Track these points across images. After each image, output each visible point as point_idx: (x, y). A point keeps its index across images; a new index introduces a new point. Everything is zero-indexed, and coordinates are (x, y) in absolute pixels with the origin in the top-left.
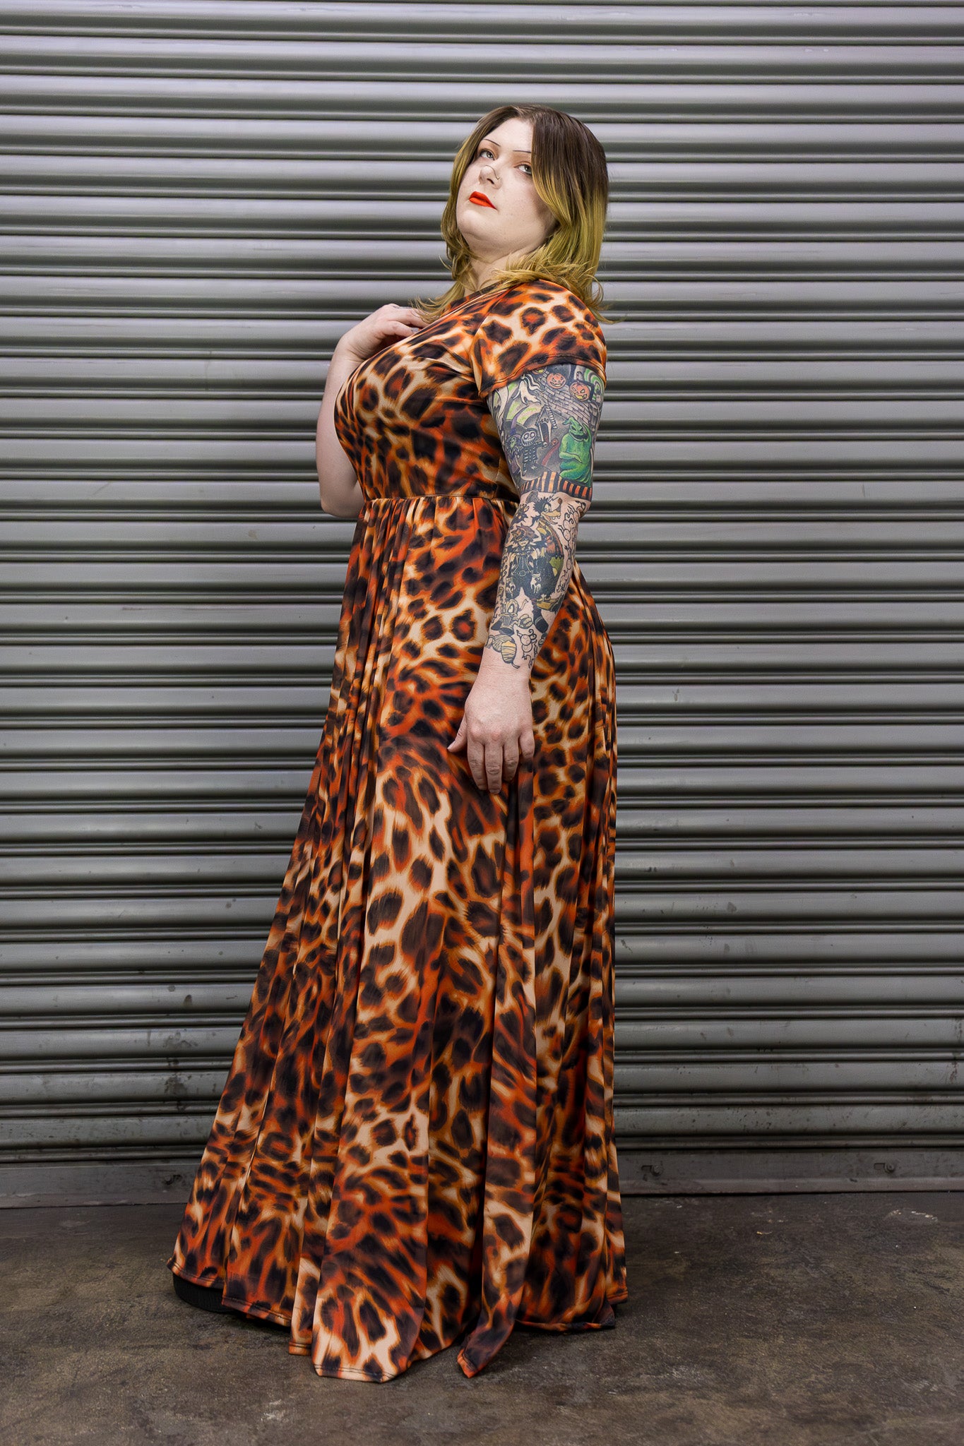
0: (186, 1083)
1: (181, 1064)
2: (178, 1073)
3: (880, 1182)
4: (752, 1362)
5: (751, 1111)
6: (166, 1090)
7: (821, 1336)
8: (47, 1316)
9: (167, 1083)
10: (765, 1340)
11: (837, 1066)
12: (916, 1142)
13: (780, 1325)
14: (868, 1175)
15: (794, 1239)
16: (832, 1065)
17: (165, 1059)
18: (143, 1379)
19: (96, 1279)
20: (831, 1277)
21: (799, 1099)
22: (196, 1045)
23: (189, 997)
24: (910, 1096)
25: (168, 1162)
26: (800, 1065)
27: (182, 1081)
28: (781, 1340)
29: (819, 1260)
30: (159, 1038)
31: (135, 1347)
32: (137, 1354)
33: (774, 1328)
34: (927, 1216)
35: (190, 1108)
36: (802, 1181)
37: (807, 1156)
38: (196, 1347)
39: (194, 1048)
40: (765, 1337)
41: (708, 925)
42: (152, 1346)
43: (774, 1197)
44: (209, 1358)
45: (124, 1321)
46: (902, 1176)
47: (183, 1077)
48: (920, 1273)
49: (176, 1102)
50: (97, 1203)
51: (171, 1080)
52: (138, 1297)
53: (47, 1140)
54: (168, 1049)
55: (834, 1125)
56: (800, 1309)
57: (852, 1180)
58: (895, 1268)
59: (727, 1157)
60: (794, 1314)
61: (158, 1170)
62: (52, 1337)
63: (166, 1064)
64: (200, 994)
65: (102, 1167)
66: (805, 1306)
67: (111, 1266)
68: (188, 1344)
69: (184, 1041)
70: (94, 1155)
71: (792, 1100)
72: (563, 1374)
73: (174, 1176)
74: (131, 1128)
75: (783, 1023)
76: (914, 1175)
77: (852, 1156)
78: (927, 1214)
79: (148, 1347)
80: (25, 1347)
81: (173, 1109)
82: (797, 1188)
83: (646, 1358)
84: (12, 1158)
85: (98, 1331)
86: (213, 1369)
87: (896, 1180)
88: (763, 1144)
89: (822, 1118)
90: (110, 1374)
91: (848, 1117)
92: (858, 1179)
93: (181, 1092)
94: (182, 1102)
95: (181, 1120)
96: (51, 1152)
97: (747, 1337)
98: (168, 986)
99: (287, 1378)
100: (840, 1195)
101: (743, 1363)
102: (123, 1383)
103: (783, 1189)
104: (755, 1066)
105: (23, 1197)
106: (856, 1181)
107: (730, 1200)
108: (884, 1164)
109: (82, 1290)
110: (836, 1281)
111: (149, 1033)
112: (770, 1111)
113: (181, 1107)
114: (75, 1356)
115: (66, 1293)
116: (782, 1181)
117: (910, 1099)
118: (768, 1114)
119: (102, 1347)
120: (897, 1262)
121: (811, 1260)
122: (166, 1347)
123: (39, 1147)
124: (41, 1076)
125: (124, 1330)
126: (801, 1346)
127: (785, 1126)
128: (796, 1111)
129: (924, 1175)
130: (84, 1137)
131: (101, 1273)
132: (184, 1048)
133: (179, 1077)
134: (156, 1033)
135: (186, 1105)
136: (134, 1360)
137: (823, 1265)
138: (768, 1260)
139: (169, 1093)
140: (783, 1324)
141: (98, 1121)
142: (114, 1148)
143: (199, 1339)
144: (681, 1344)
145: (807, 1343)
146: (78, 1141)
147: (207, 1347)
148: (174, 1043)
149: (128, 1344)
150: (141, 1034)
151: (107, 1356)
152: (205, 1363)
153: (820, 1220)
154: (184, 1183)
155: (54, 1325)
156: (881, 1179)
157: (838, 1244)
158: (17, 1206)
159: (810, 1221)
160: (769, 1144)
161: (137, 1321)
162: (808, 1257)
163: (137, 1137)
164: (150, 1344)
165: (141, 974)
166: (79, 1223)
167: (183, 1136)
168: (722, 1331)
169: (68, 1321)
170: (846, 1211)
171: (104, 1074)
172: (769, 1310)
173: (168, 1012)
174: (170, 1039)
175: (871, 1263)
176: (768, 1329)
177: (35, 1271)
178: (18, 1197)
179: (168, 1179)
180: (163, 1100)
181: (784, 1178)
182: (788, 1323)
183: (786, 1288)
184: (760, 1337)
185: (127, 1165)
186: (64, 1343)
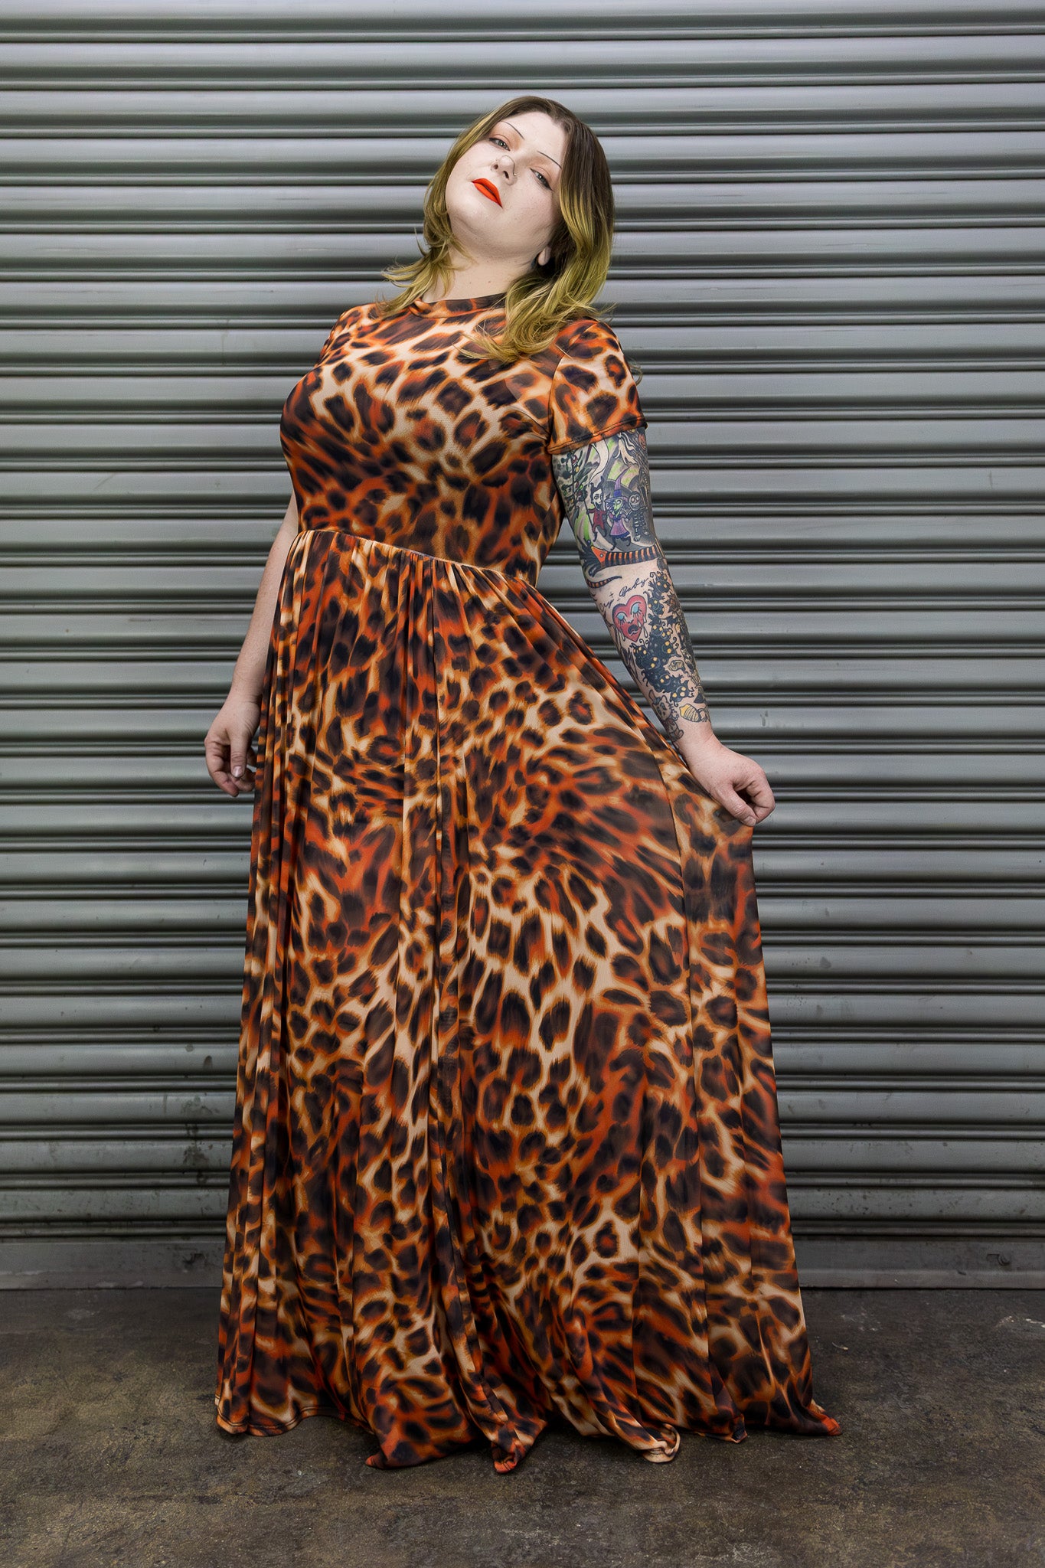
0: (206, 1154)
1: (201, 1132)
2: (198, 1143)
3: (992, 1277)
4: (825, 1539)
5: (845, 1193)
6: (185, 1161)
7: (906, 1503)
8: (42, 1450)
9: (186, 1152)
10: (842, 1507)
11: (945, 1145)
12: (1034, 1232)
13: (862, 1486)
14: (979, 1267)
15: (887, 1356)
16: (940, 1143)
17: (184, 1125)
18: (139, 1544)
19: (99, 1398)
20: (926, 1414)
21: (900, 1181)
22: (217, 1111)
23: (209, 1059)
24: (1031, 1179)
25: (188, 1239)
26: (903, 1142)
27: (202, 1152)
28: (859, 1509)
29: (914, 1388)
30: (176, 1102)
31: (134, 1499)
32: (135, 1509)
33: (853, 1489)
35: (211, 1181)
36: (902, 1272)
37: (910, 1246)
38: (202, 1500)
39: (215, 1115)
40: (842, 1503)
41: (798, 983)
42: (154, 1497)
43: (869, 1293)
44: (215, 1517)
45: (126, 1459)
46: (1019, 1269)
47: (203, 1146)
49: (196, 1174)
50: (111, 1285)
51: (190, 1150)
52: (144, 1424)
53: (55, 1213)
54: (186, 1115)
55: (941, 1211)
56: (885, 1462)
57: (960, 1273)
58: (1000, 1403)
59: (817, 1244)
60: (881, 1470)
61: (177, 1247)
62: (45, 1481)
63: (184, 1132)
64: (223, 1054)
65: (116, 1244)
66: (892, 1459)
67: (118, 1378)
68: (194, 1496)
69: (203, 1107)
70: (107, 1231)
71: (892, 1181)
72: (609, 1551)
73: (195, 1255)
74: (147, 1202)
75: (883, 1095)
76: (1033, 1270)
77: (961, 1246)
79: (150, 1497)
80: (15, 1494)
81: (193, 1181)
82: (896, 1282)
83: (702, 1530)
84: (18, 1232)
85: (97, 1472)
86: (219, 1534)
87: (1010, 1273)
88: (859, 1230)
89: (926, 1202)
90: (105, 1538)
91: (957, 1203)
92: (966, 1272)
93: (201, 1164)
94: (204, 1174)
95: (202, 1193)
96: (59, 1227)
97: (822, 1502)
98: (186, 1045)
99: (299, 1548)
100: (944, 1291)
101: (814, 1541)
102: (118, 1551)
103: (883, 1284)
104: (850, 1143)
105: (27, 1278)
106: (965, 1276)
108: (998, 1255)
109: (84, 1412)
110: (930, 1421)
111: (165, 1097)
112: (867, 1194)
113: (201, 1180)
114: (68, 1509)
115: (66, 1417)
116: (880, 1272)
117: (1030, 1183)
118: (865, 1197)
119: (101, 1497)
120: (1003, 1394)
121: (905, 1389)
122: (169, 1498)
123: (48, 1221)
124: (47, 1143)
125: (124, 1472)
126: (883, 1518)
127: (885, 1211)
128: (896, 1194)
130: (95, 1210)
131: (105, 1389)
132: (204, 1115)
133: (198, 1146)
134: (172, 1097)
135: (207, 1177)
136: (132, 1517)
137: (917, 1397)
138: (855, 1388)
139: (189, 1164)
140: (865, 1484)
141: (108, 1193)
142: (129, 1223)
143: (207, 1488)
144: (746, 1510)
145: (890, 1513)
146: (89, 1215)
147: (215, 1500)
148: (193, 1108)
149: (128, 1493)
150: (156, 1099)
151: (104, 1510)
152: (210, 1524)
153: (919, 1330)
154: (206, 1264)
155: (50, 1463)
156: (994, 1273)
157: (937, 1365)
158: (23, 1287)
159: (908, 1330)
160: (865, 1231)
161: (140, 1459)
162: (901, 1384)
163: (153, 1212)
164: (152, 1493)
165: (155, 1032)
166: (89, 1314)
167: (205, 1211)
168: (794, 1492)
169: (65, 1457)
170: (950, 1317)
171: (116, 1142)
172: (850, 1462)
173: (187, 1073)
174: (189, 1104)
175: (973, 1394)
176: (847, 1492)
177: (35, 1384)
178: (25, 1275)
179: (188, 1258)
180: (181, 1171)
181: (883, 1268)
182: (871, 1483)
183: (872, 1430)
184: (837, 1503)
185: (142, 1242)
186: (58, 1489)
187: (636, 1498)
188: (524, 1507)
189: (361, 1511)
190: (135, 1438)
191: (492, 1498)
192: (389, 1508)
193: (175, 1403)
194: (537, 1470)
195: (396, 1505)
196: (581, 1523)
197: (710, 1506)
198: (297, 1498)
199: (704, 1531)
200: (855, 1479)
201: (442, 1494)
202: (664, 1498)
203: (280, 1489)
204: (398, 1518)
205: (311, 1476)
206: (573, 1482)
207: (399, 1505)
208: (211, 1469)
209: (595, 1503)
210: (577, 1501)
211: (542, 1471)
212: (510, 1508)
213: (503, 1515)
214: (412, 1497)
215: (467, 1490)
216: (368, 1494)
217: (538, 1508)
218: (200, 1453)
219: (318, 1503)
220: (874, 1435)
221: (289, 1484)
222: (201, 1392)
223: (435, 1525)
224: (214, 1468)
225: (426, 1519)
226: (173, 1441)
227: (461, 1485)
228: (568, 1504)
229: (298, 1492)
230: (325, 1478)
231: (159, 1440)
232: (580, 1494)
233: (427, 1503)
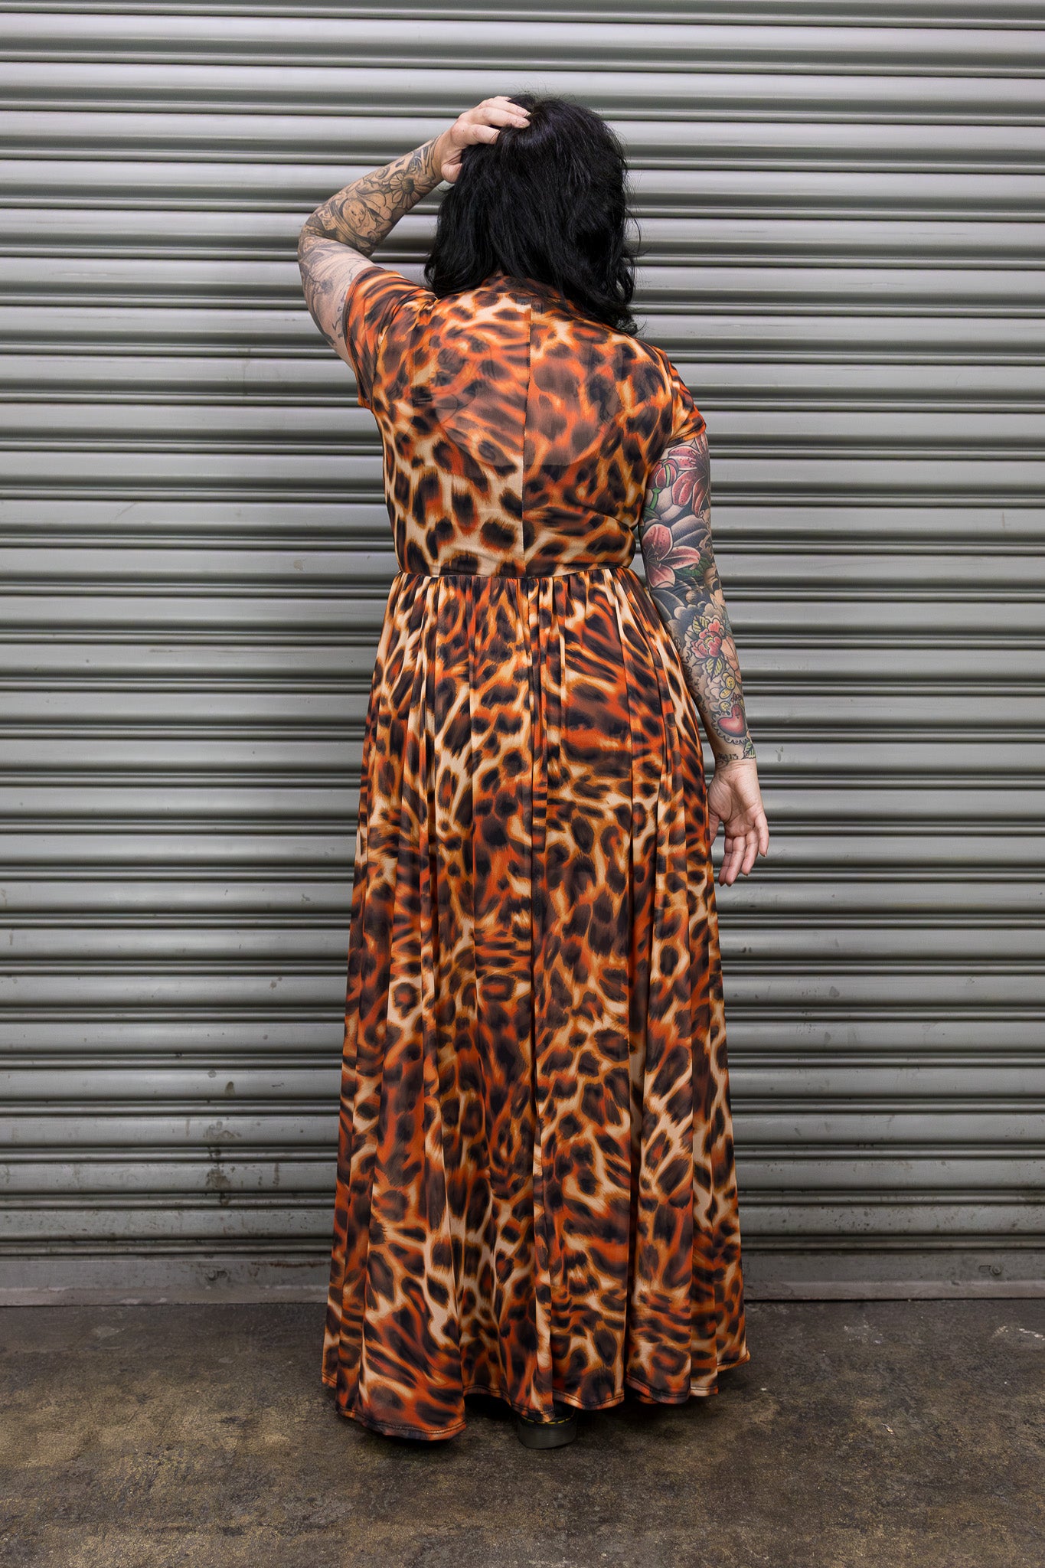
0: (229, 1177)
1: (224, 1155)
2: (221, 1165)
3: (983, 1286)
5: (847, 1210)
6: (208, 1183)
7: (924, 1525)
8: (65, 1477)
9: (208, 1175)
10: (864, 1531)
11: (943, 1164)
12: (1025, 1244)
13: (880, 1507)
14: (970, 1278)
15: (893, 1370)
16: (938, 1162)
17: (206, 1148)
19: (123, 1420)
20: (935, 1430)
21: (900, 1199)
22: (239, 1135)
23: (231, 1084)
24: (1023, 1195)
25: (211, 1257)
26: (903, 1162)
27: (225, 1174)
28: (880, 1533)
29: (920, 1402)
30: (199, 1127)
31: (158, 1531)
32: (158, 1542)
33: (872, 1511)
34: (1037, 1336)
35: (233, 1202)
36: (899, 1284)
37: (906, 1259)
38: (227, 1531)
39: (237, 1139)
40: (863, 1527)
41: (807, 1011)
42: (178, 1529)
43: (869, 1304)
44: (240, 1549)
45: (150, 1486)
46: (1009, 1279)
47: (226, 1168)
48: (1032, 1424)
49: (219, 1195)
50: (136, 1302)
51: (213, 1172)
52: (168, 1449)
53: (80, 1233)
54: (208, 1140)
55: (938, 1226)
56: (899, 1480)
57: (954, 1283)
58: (1005, 1416)
59: (819, 1258)
60: (897, 1491)
61: (199, 1265)
62: (68, 1511)
63: (207, 1155)
64: (244, 1080)
65: (140, 1262)
66: (908, 1478)
67: (143, 1399)
68: (218, 1527)
69: (226, 1131)
70: (131, 1250)
71: (892, 1199)
73: (219, 1273)
74: (169, 1222)
75: (886, 1117)
76: (1022, 1278)
77: (956, 1258)
78: (1037, 1332)
79: (172, 1529)
80: (37, 1526)
81: (215, 1202)
83: (728, 1558)
84: (43, 1251)
85: (120, 1501)
87: (1001, 1283)
88: (859, 1245)
89: (923, 1218)
91: (953, 1218)
92: (960, 1282)
93: (224, 1186)
94: (226, 1195)
95: (225, 1213)
96: (85, 1245)
97: (843, 1526)
98: (208, 1071)
100: (941, 1302)
103: (880, 1295)
104: (853, 1163)
105: (54, 1293)
106: (958, 1284)
107: (821, 1307)
108: (990, 1266)
109: (108, 1437)
110: (939, 1436)
111: (188, 1121)
112: (868, 1211)
113: (224, 1201)
114: (91, 1542)
115: (90, 1441)
116: (879, 1284)
117: (1022, 1198)
118: (866, 1214)
119: (123, 1528)
120: (1006, 1407)
121: (912, 1403)
122: (193, 1530)
123: (73, 1240)
124: (71, 1165)
125: (148, 1501)
126: (904, 1542)
127: (884, 1227)
128: (896, 1211)
129: (1033, 1278)
130: (119, 1230)
131: (129, 1411)
132: (226, 1139)
133: (221, 1168)
134: (195, 1121)
135: (230, 1198)
136: (156, 1550)
137: (925, 1411)
138: (865, 1403)
139: (211, 1186)
140: (883, 1505)
141: (134, 1213)
142: (153, 1242)
143: (231, 1518)
144: (769, 1536)
145: (910, 1536)
146: (113, 1234)
147: (237, 1532)
148: (216, 1132)
149: (151, 1524)
150: (179, 1123)
151: (127, 1543)
152: (234, 1558)
153: (920, 1342)
154: (229, 1280)
155: (73, 1492)
156: (985, 1283)
157: (941, 1378)
158: (49, 1303)
159: (909, 1342)
160: (866, 1245)
161: (163, 1486)
162: (908, 1399)
163: (177, 1231)
164: (175, 1525)
165: (177, 1058)
166: (114, 1331)
167: (227, 1230)
168: (814, 1516)
169: (88, 1484)
170: (948, 1327)
171: (140, 1165)
172: (867, 1482)
173: (209, 1099)
174: (211, 1128)
175: (977, 1407)
176: (866, 1513)
177: (59, 1406)
178: (51, 1292)
179: (212, 1276)
180: (204, 1192)
181: (881, 1280)
182: (889, 1504)
183: (885, 1448)
184: (857, 1527)
185: (167, 1260)
186: (80, 1520)
187: (661, 1524)
188: (550, 1536)
189: (387, 1542)
190: (160, 1464)
191: (517, 1527)
192: (414, 1538)
193: (199, 1427)
194: (560, 1495)
195: (421, 1536)
196: (606, 1552)
197: (735, 1532)
198: (323, 1528)
199: (729, 1560)
200: (873, 1500)
201: (467, 1523)
202: (685, 1525)
203: (305, 1518)
204: (424, 1549)
205: (336, 1504)
206: (597, 1509)
207: (425, 1536)
208: (236, 1498)
209: (620, 1531)
210: (602, 1529)
211: (565, 1496)
212: (536, 1537)
213: (529, 1544)
214: (437, 1526)
215: (492, 1518)
216: (392, 1524)
217: (563, 1537)
218: (225, 1480)
219: (343, 1535)
220: (887, 1453)
221: (314, 1513)
222: (224, 1415)
223: (461, 1556)
224: (238, 1496)
225: (452, 1551)
226: (197, 1467)
227: (483, 1513)
228: (593, 1531)
229: (323, 1522)
230: (350, 1507)
231: (183, 1466)
232: (603, 1521)
233: (453, 1533)
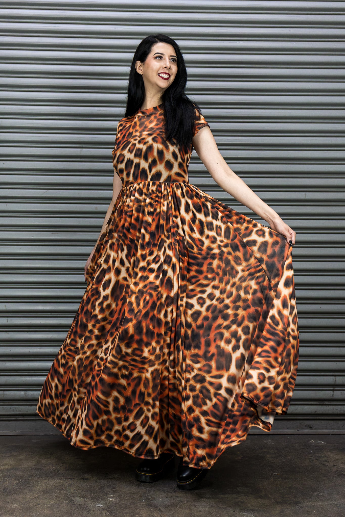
3: (307, 431)
4: (263, 486)
7: (285, 479)
12: (320, 418)
14: (303, 429)
20: (289, 461)
24: (318, 402)
29: (286, 456)
31: (64, 479)
33: (270, 476)
36: (280, 430)
37: (283, 422)
40: (267, 479)
42: (69, 479)
43: (271, 435)
45: (59, 471)
46: (315, 429)
48: (319, 460)
50: (43, 434)
52: (62, 464)
53: (26, 413)
55: (292, 412)
57: (298, 430)
58: (310, 458)
68: (81, 478)
76: (319, 429)
77: (298, 422)
78: (323, 441)
80: (29, 478)
82: (279, 433)
85: (51, 474)
87: (312, 430)
90: (58, 486)
91: (297, 409)
92: (299, 430)
97: (261, 479)
100: (293, 435)
101: (260, 486)
103: (274, 433)
105: (18, 432)
106: (299, 431)
107: (256, 436)
108: (309, 425)
110: (291, 462)
114: (45, 481)
116: (274, 430)
117: (318, 403)
119: (54, 478)
120: (311, 456)
122: (74, 479)
129: (323, 429)
138: (269, 456)
143: (84, 477)
149: (62, 478)
151: (56, 481)
153: (286, 443)
155: (37, 472)
159: (283, 443)
161: (63, 471)
162: (282, 455)
168: (253, 477)
172: (269, 471)
175: (303, 457)
176: (268, 476)
177: (27, 455)
183: (274, 464)
218: (80, 470)
224: (85, 473)
